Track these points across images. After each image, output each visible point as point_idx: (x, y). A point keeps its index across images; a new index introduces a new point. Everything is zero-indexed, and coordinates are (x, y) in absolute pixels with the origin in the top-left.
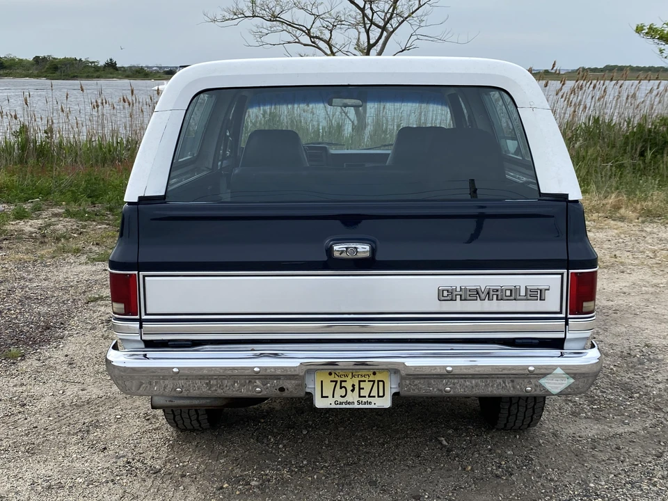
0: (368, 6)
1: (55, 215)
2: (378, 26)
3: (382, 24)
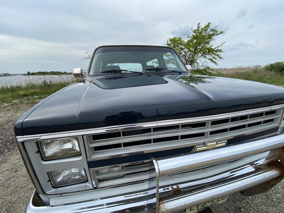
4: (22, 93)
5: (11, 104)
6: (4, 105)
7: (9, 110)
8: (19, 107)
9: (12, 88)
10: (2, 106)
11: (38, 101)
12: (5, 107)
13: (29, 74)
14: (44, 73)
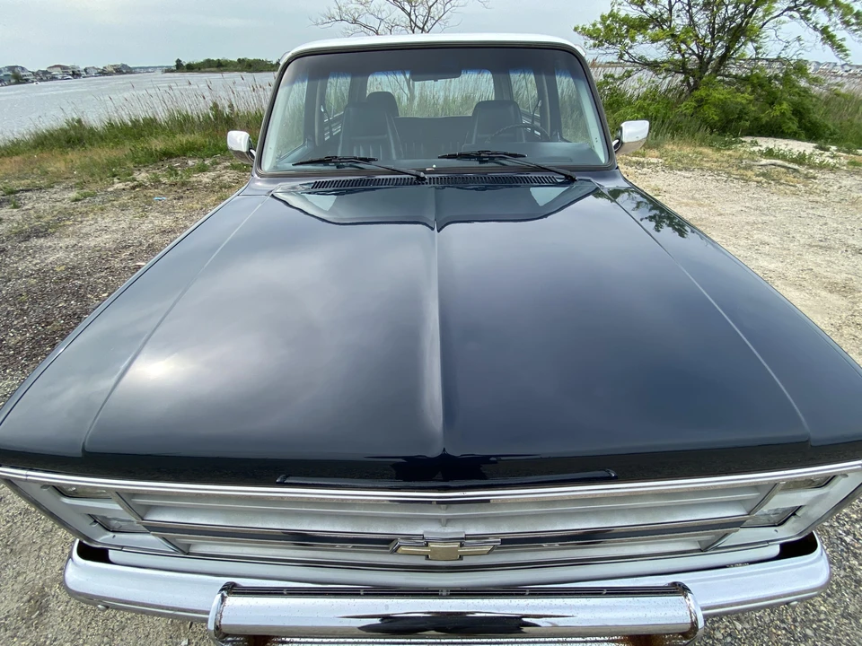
0: (412, 13)
1: (226, 168)
2: (419, 28)
3: (421, 26)
4: (158, 144)
5: (132, 185)
6: (116, 186)
7: (124, 207)
8: (150, 197)
9: (135, 123)
10: (109, 190)
11: (194, 179)
12: (118, 193)
13: (180, 67)
14: (220, 66)
